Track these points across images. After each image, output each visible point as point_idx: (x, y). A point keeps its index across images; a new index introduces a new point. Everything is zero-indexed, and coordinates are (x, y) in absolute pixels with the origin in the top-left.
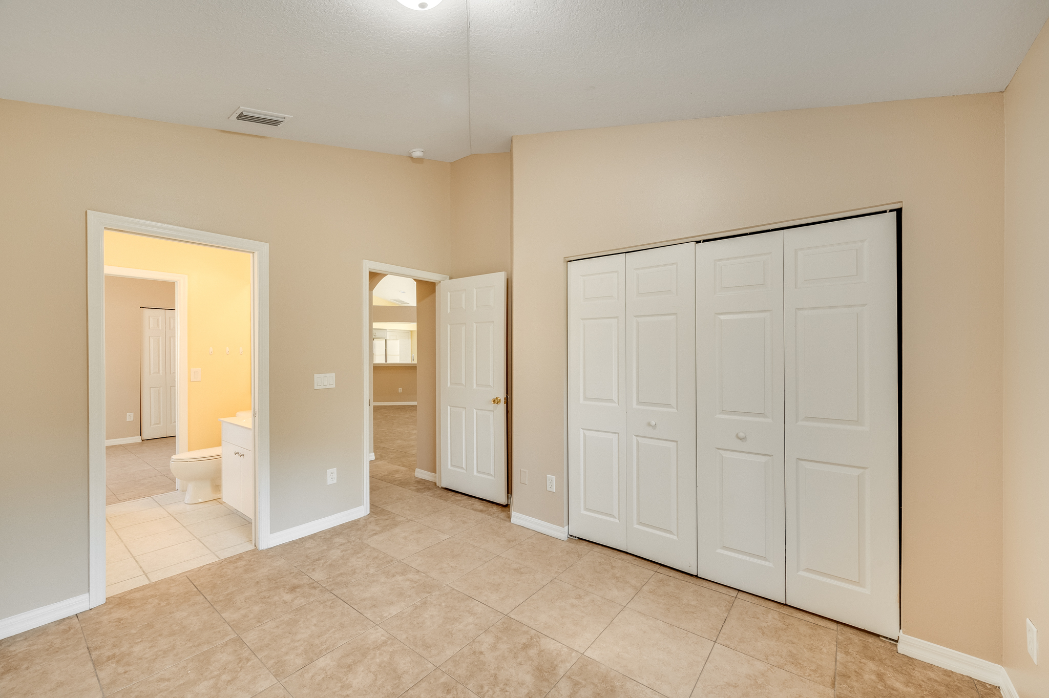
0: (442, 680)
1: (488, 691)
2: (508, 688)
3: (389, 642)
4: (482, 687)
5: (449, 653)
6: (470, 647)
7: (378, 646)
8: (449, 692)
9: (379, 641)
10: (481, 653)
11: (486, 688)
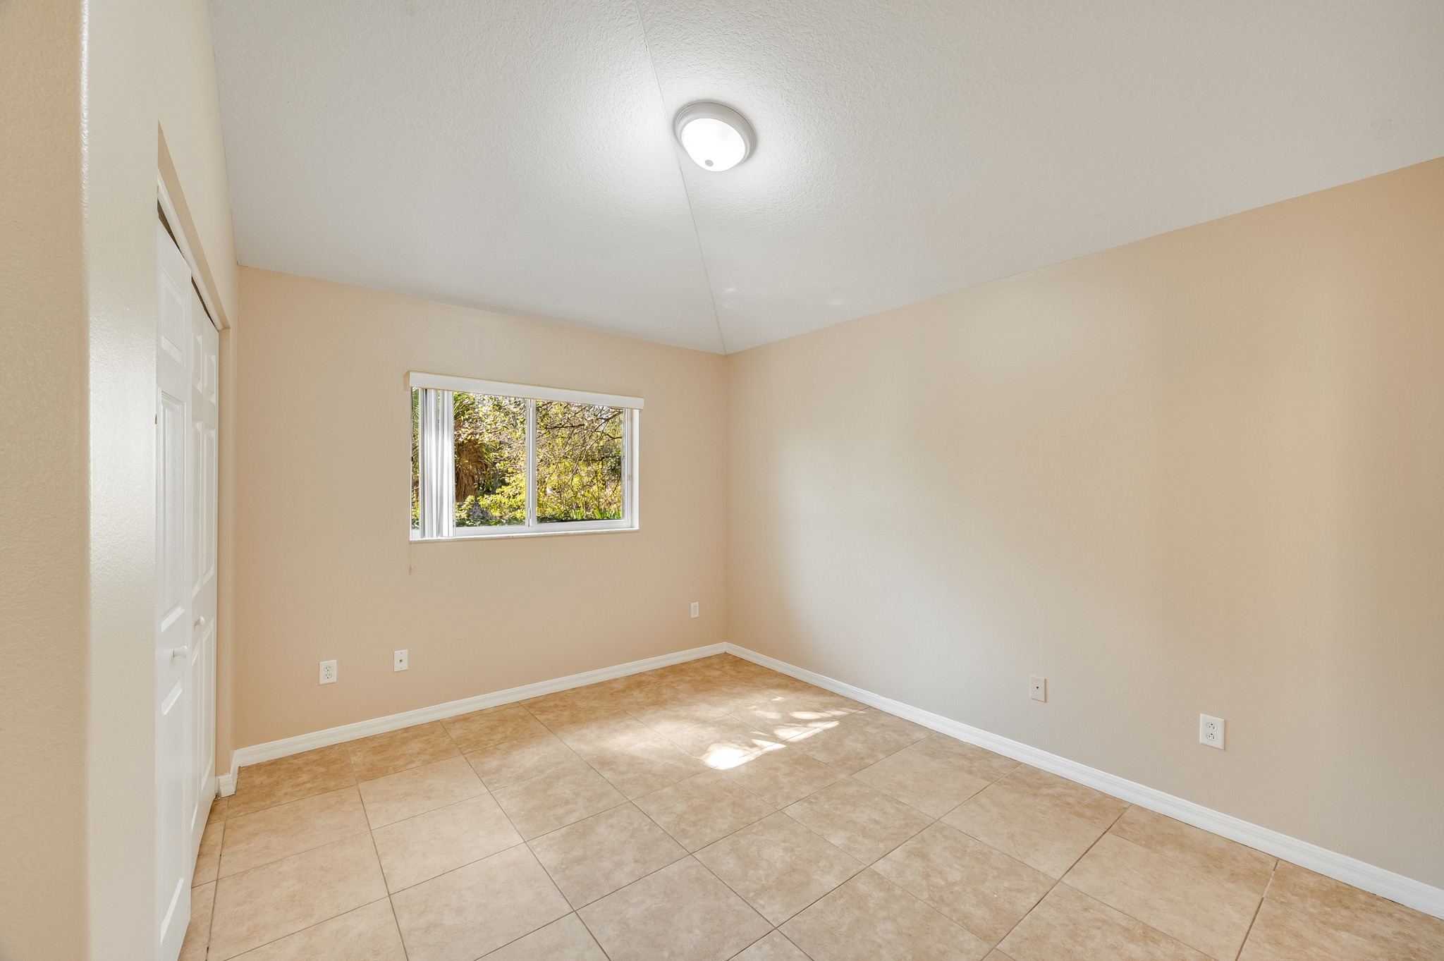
0: (688, 841)
1: (645, 826)
2: (626, 825)
3: (752, 894)
4: (650, 829)
5: (675, 868)
6: (647, 871)
7: (766, 890)
8: (683, 830)
9: (766, 899)
10: (636, 861)
11: (646, 828)
